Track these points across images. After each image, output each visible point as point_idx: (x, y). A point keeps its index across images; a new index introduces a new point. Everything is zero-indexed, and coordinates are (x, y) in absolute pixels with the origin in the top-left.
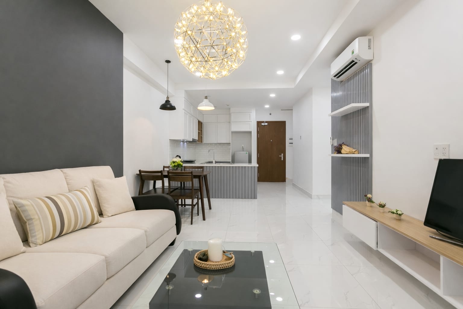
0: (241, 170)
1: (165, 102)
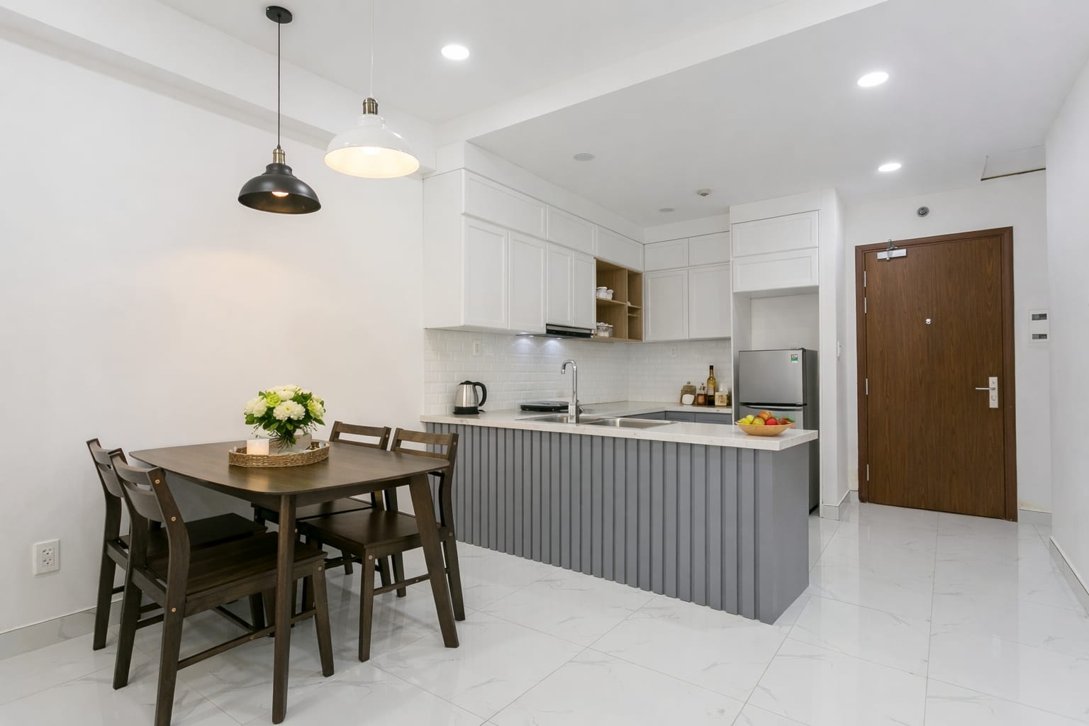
0: (671, 457)
1: (265, 171)
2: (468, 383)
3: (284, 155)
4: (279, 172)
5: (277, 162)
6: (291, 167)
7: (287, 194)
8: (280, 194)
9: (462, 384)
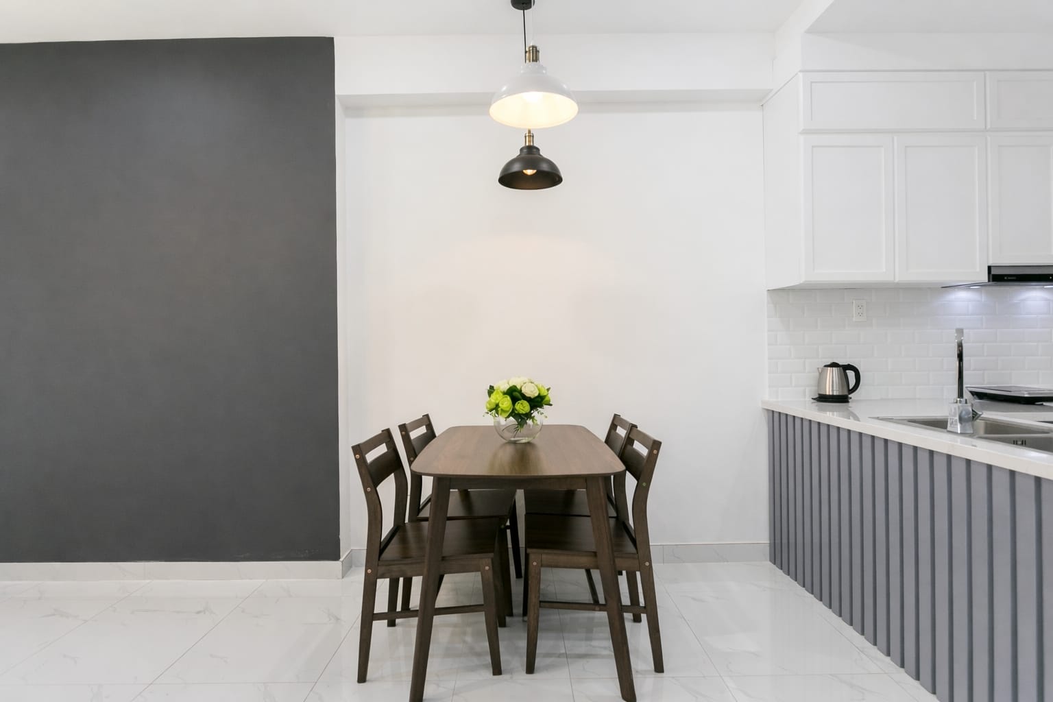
1: (518, 154)
2: (834, 365)
3: (533, 136)
4: (530, 154)
5: (527, 144)
6: (539, 147)
7: (535, 171)
8: (529, 172)
9: (825, 366)
